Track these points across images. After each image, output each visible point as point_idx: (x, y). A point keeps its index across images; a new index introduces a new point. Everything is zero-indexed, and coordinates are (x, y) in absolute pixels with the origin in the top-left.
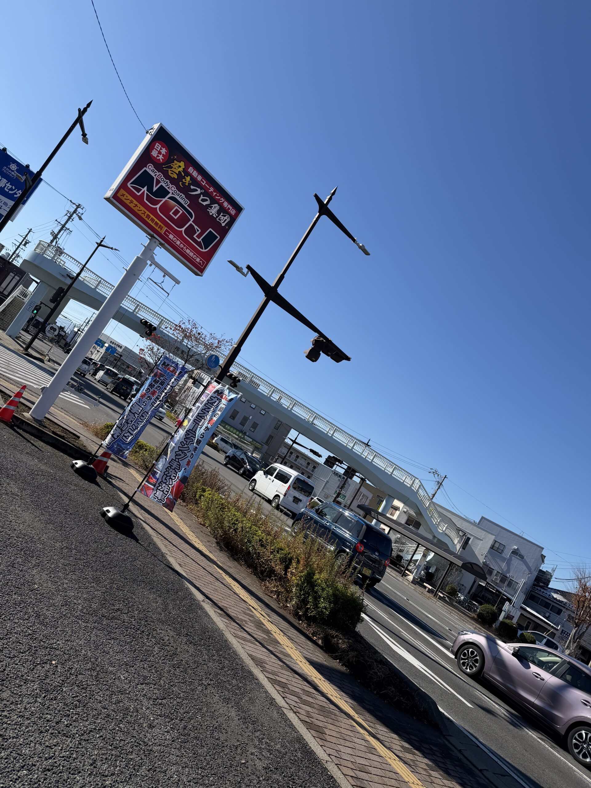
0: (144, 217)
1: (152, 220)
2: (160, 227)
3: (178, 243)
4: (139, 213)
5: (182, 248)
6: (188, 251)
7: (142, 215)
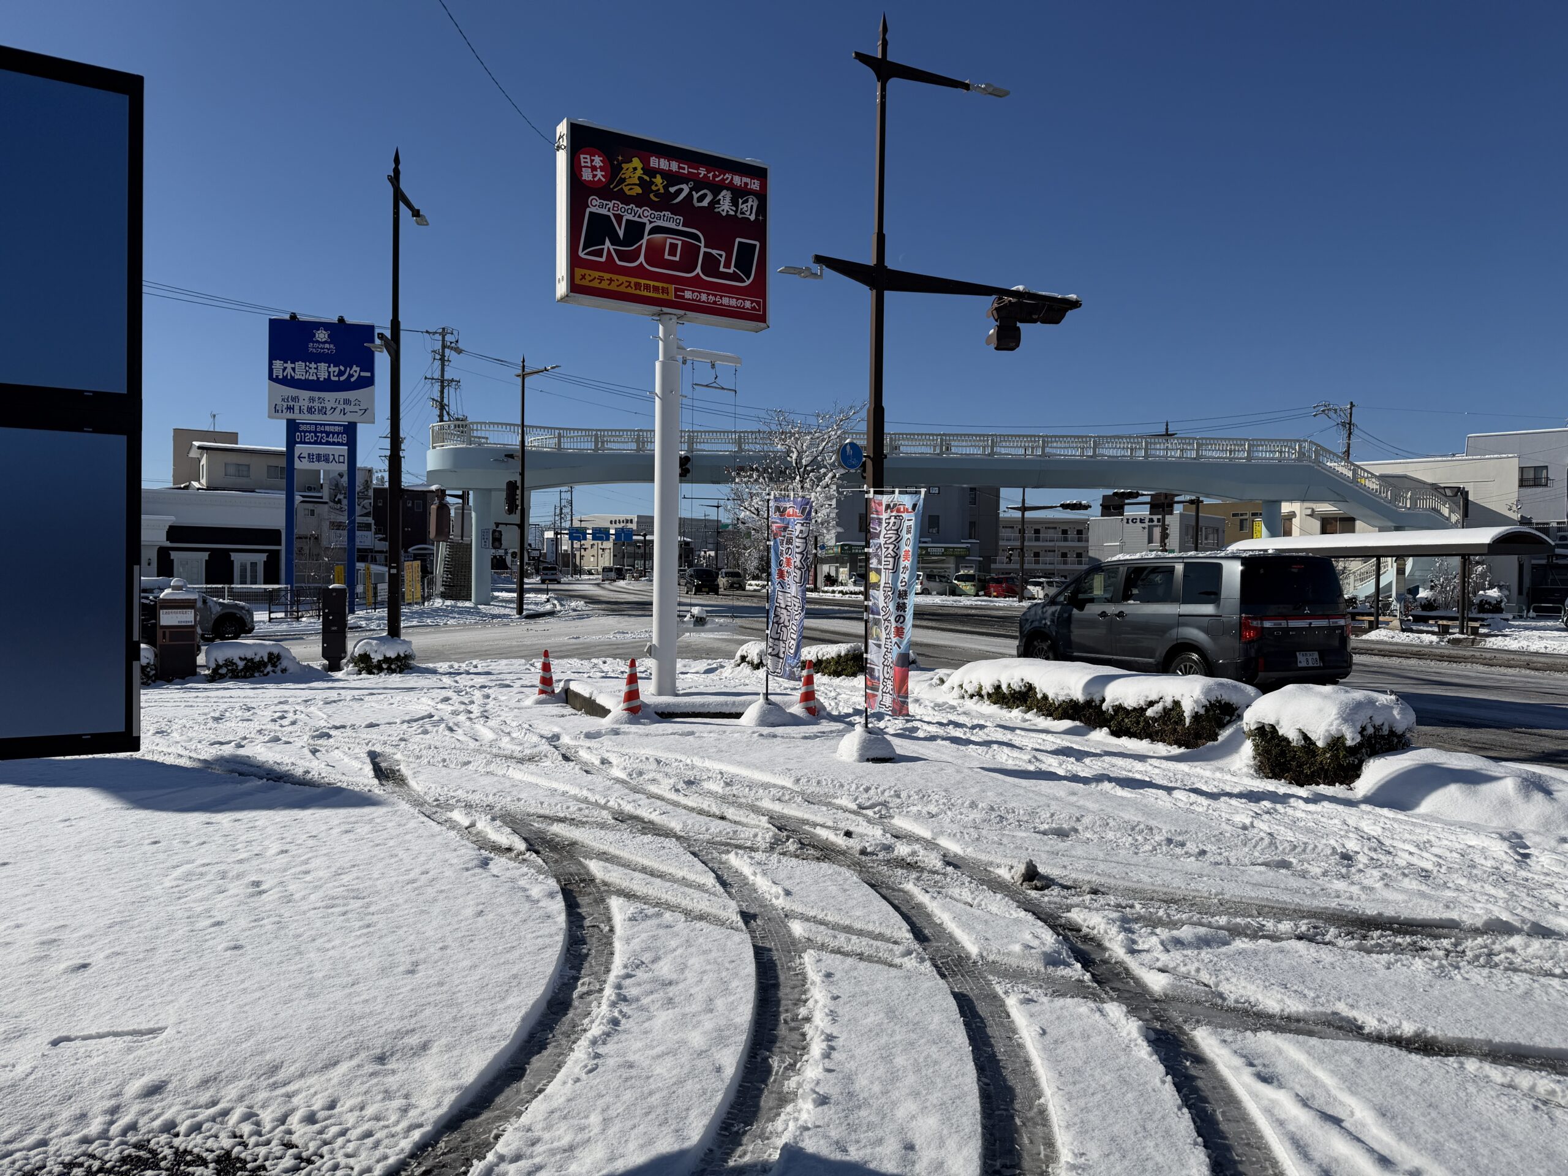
0: (633, 291)
1: (647, 287)
2: (665, 291)
3: (704, 297)
4: (622, 289)
5: (715, 302)
6: (725, 301)
7: (629, 290)
